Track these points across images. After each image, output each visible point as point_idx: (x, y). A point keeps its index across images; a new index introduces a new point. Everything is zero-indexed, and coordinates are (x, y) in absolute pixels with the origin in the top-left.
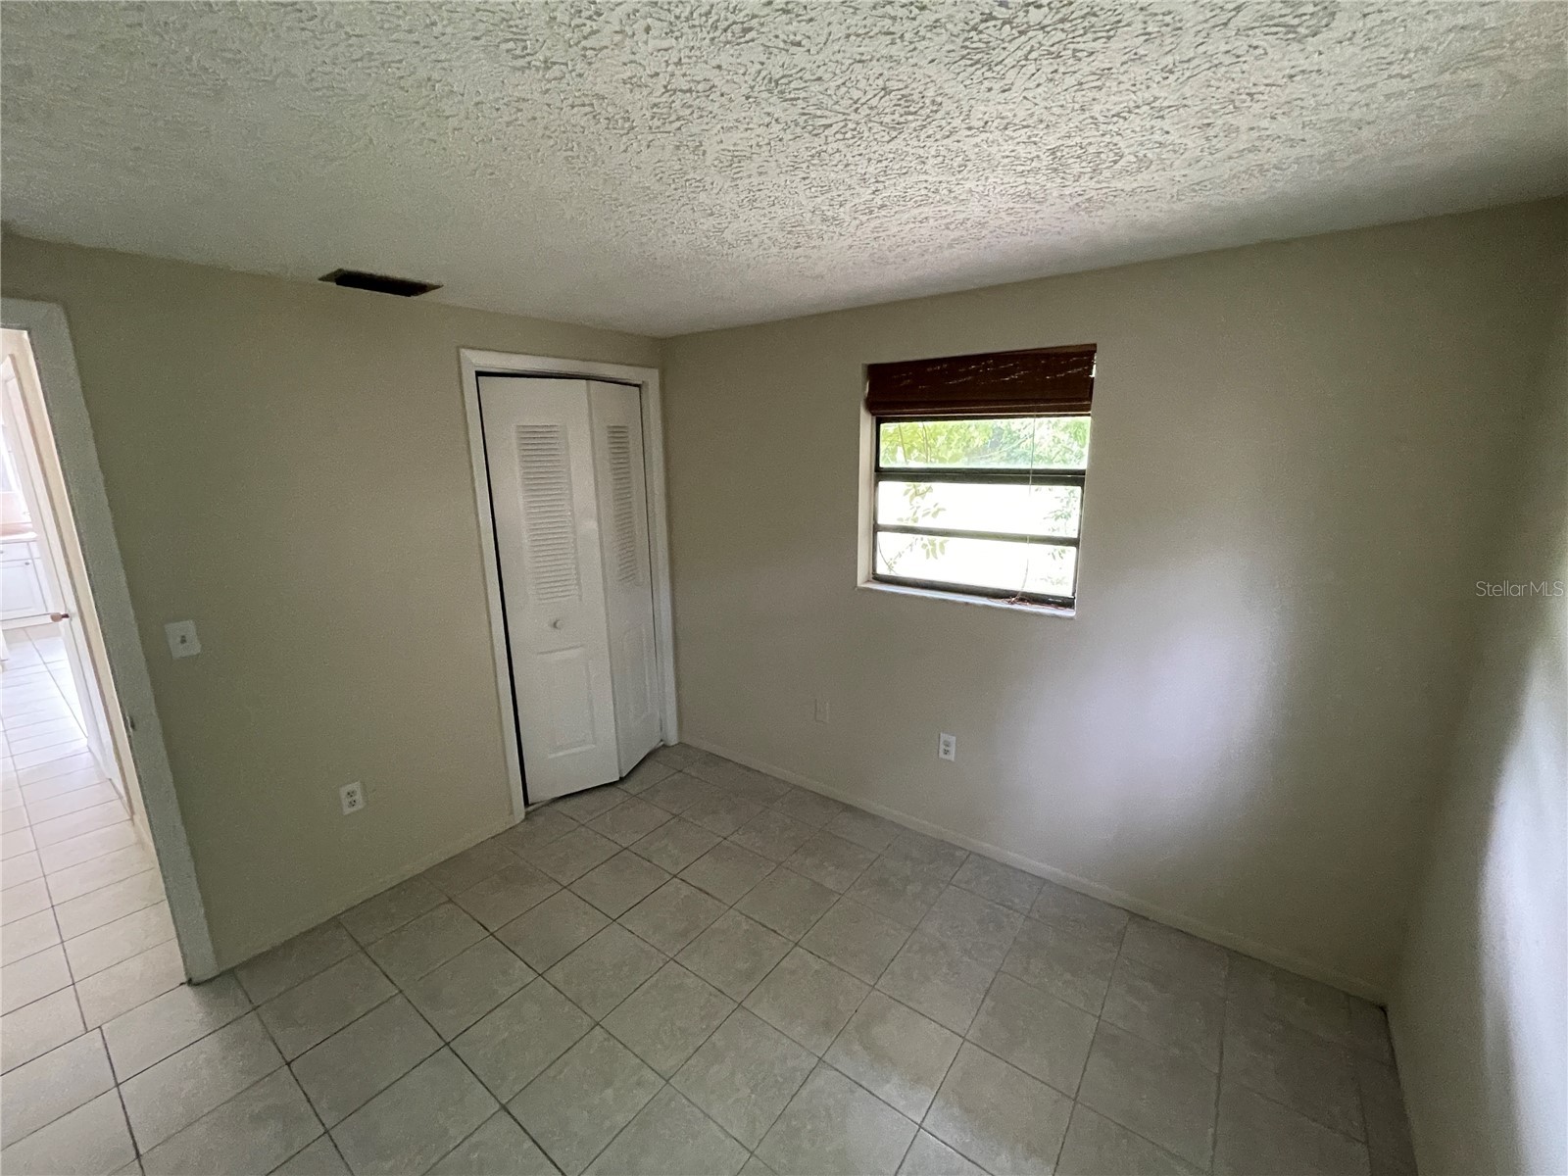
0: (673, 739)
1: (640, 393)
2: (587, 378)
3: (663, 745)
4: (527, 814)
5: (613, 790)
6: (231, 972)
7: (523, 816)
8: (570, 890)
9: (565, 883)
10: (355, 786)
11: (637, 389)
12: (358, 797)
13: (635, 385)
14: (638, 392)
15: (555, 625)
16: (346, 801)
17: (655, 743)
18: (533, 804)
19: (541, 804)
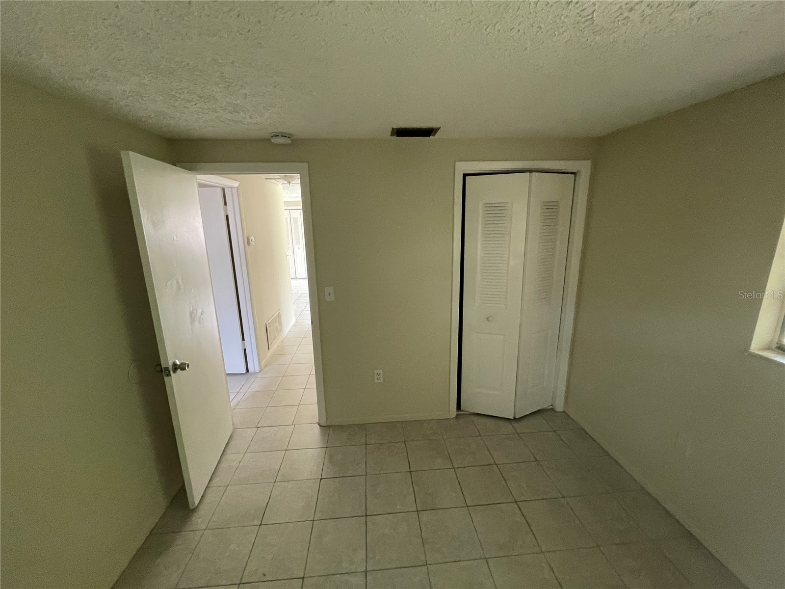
0: (559, 407)
1: (575, 178)
2: (531, 171)
3: (552, 409)
4: (457, 415)
5: (507, 424)
6: (330, 426)
7: (454, 415)
8: (455, 471)
9: (455, 466)
10: (381, 372)
11: (573, 175)
12: (381, 376)
13: (571, 173)
14: (574, 177)
15: (488, 319)
16: (376, 377)
17: (545, 406)
18: (462, 411)
19: (466, 413)
